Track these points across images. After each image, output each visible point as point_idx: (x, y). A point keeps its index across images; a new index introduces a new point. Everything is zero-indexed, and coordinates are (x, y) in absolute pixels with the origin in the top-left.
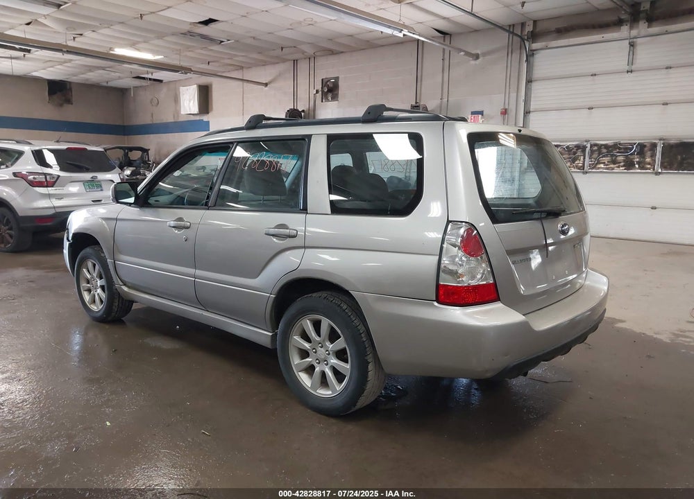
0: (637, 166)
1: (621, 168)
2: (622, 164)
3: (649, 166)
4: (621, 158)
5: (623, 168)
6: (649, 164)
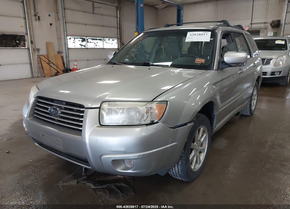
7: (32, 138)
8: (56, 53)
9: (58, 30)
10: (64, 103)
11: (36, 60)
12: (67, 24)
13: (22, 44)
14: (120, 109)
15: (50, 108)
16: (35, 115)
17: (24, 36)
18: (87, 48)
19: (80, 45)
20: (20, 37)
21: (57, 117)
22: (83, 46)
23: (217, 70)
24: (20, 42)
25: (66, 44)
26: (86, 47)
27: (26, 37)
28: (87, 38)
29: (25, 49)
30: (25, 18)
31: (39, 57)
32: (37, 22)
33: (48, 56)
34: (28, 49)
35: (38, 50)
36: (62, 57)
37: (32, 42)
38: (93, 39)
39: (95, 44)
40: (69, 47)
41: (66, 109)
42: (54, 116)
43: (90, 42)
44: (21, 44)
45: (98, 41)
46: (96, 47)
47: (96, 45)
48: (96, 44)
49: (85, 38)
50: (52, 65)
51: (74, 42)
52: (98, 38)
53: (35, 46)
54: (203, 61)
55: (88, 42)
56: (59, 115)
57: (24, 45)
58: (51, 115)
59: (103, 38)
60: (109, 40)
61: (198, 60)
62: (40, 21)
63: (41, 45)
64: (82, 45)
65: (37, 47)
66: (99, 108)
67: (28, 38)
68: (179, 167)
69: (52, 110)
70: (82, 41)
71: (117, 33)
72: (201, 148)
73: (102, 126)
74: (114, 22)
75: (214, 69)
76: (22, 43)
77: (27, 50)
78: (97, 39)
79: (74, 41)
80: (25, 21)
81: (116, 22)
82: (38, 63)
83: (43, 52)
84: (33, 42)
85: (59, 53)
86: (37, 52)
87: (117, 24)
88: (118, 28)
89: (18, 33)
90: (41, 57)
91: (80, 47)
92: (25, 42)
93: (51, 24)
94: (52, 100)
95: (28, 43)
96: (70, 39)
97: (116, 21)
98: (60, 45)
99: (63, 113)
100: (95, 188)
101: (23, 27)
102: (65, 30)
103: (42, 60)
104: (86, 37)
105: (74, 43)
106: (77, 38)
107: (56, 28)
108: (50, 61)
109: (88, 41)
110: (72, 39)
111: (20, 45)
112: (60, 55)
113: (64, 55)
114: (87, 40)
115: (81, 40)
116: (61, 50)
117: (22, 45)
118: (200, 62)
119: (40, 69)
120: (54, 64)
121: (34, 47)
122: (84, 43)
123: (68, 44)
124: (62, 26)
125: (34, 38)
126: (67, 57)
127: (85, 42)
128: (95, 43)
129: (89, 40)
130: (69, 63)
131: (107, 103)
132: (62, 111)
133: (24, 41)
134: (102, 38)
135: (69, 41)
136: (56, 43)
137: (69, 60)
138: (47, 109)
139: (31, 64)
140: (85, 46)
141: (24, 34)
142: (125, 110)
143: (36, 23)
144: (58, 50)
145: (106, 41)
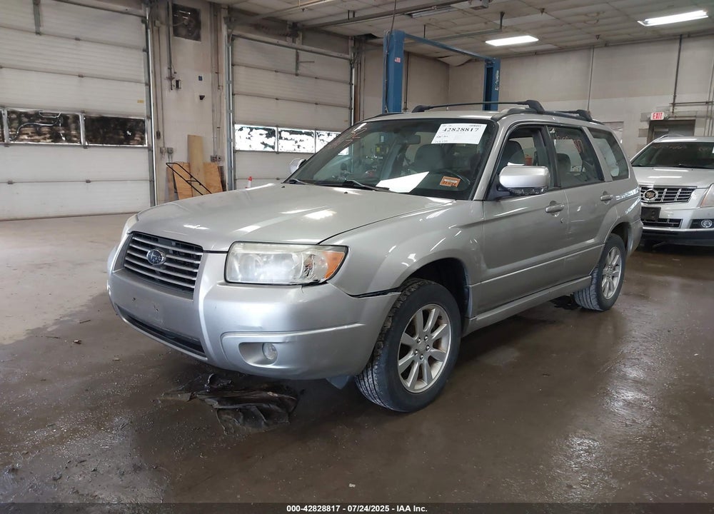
0: (64, 138)
1: (48, 141)
2: (48, 136)
3: (75, 139)
4: (45, 130)
5: (50, 140)
6: (75, 137)
7: (119, 307)
8: (209, 160)
9: (215, 110)
10: (174, 243)
11: (164, 174)
12: (235, 96)
13: (138, 139)
14: (263, 255)
15: (149, 252)
16: (125, 265)
17: (144, 122)
18: (278, 153)
19: (263, 143)
20: (134, 123)
21: (159, 267)
22: (270, 146)
23: (483, 200)
24: (134, 135)
25: (231, 140)
26: (276, 150)
27: (147, 123)
28: (280, 129)
29: (143, 150)
30: (148, 84)
31: (170, 167)
32: (174, 92)
33: (189, 166)
34: (150, 149)
35: (170, 152)
36: (221, 170)
37: (158, 135)
38: (292, 133)
39: (297, 144)
40: (238, 147)
41: (175, 253)
42: (156, 266)
43: (286, 139)
44: (136, 138)
45: (304, 137)
46: (298, 150)
47: (299, 146)
48: (299, 143)
49: (275, 128)
50: (196, 185)
51: (250, 136)
52: (303, 131)
53: (164, 143)
54: (456, 182)
55: (281, 138)
56: (163, 265)
57: (142, 141)
58: (151, 265)
59: (316, 130)
60: (329, 135)
61: (445, 180)
62: (180, 91)
63: (176, 141)
64: (266, 145)
65: (168, 145)
66: (227, 252)
67: (150, 126)
68: (374, 375)
69: (153, 255)
70: (268, 136)
71: (347, 118)
72: (432, 351)
73: (227, 282)
74: (342, 94)
75: (474, 199)
76: (137, 135)
77: (147, 150)
78: (301, 133)
79: (249, 134)
80: (148, 90)
81: (349, 95)
82: (168, 181)
83: (180, 156)
84: (161, 133)
85: (214, 159)
86: (166, 155)
87: (348, 98)
88: (351, 109)
89: (131, 116)
90: (176, 168)
91: (261, 148)
92: (144, 134)
93: (202, 98)
94: (155, 239)
95: (149, 137)
96: (241, 129)
97: (349, 92)
98: (217, 142)
99: (169, 260)
100: (221, 407)
101: (141, 102)
102: (231, 111)
103: (175, 174)
104: (277, 126)
105: (248, 140)
106: (256, 129)
107: (213, 106)
108: (192, 177)
109: (282, 136)
110: (246, 130)
111: (133, 139)
112: (215, 165)
113: (225, 165)
114: (280, 133)
115: (266, 134)
116: (219, 154)
117: (138, 141)
118: (449, 183)
119: (170, 194)
120: (200, 184)
121: (162, 146)
122: (271, 141)
123: (236, 141)
124: (225, 100)
125: (163, 126)
126: (233, 169)
127: (273, 138)
128: (296, 142)
129: (284, 135)
130: (235, 183)
131: (242, 244)
132: (168, 256)
133: (143, 132)
134: (314, 131)
135: (238, 134)
136: (209, 138)
137: (235, 176)
138: (145, 253)
139: (152, 181)
140: (273, 147)
141: (143, 116)
142: (272, 257)
143: (170, 95)
144: (212, 154)
145: (321, 137)
